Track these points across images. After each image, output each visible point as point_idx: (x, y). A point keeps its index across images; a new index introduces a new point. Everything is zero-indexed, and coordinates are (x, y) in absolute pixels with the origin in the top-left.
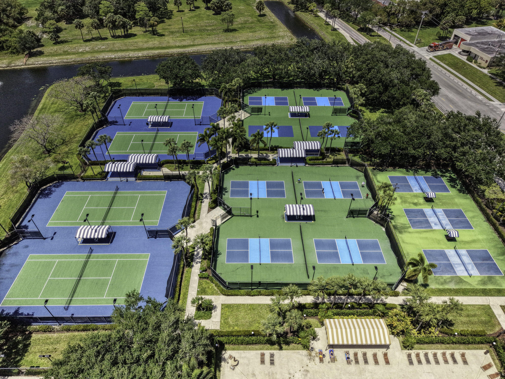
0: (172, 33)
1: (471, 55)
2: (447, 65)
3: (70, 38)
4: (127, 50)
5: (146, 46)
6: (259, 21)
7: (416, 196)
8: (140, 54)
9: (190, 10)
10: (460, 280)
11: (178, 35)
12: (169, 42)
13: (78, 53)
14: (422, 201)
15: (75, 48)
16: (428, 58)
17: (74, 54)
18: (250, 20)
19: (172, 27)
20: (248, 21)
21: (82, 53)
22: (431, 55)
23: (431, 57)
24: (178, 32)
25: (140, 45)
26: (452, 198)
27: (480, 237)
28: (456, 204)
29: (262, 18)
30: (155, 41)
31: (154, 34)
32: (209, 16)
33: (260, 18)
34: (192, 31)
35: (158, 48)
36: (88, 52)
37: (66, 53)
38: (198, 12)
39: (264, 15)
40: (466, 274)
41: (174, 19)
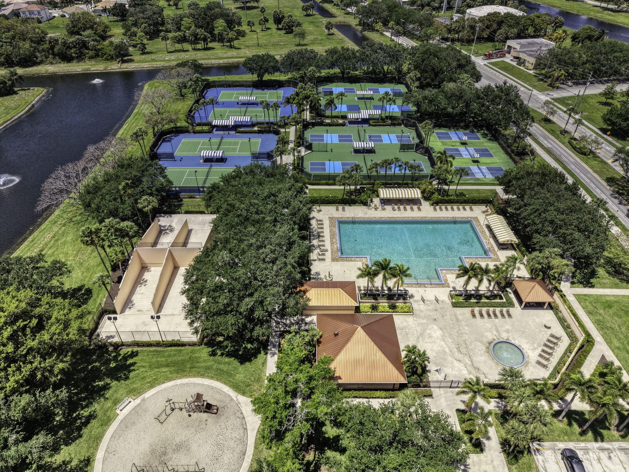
0: (248, 47)
1: (521, 61)
2: (499, 68)
3: (154, 50)
4: (209, 59)
5: (225, 56)
6: (328, 39)
7: (455, 142)
8: (221, 61)
9: (262, 30)
10: (478, 179)
11: (253, 48)
12: (245, 53)
13: (165, 61)
14: (458, 144)
15: (161, 57)
16: (482, 64)
17: (161, 61)
18: (320, 38)
19: (247, 42)
20: (317, 38)
21: (167, 60)
22: (486, 62)
23: (485, 63)
24: (253, 46)
25: (220, 55)
26: (482, 143)
27: (498, 161)
28: (485, 146)
29: (331, 36)
30: (234, 53)
31: (231, 48)
32: (280, 35)
33: (329, 36)
34: (265, 45)
35: (236, 58)
36: (173, 60)
37: (153, 60)
38: (269, 32)
39: (333, 34)
40: (483, 177)
41: (247, 37)
